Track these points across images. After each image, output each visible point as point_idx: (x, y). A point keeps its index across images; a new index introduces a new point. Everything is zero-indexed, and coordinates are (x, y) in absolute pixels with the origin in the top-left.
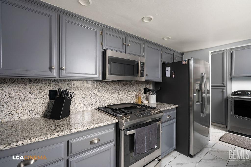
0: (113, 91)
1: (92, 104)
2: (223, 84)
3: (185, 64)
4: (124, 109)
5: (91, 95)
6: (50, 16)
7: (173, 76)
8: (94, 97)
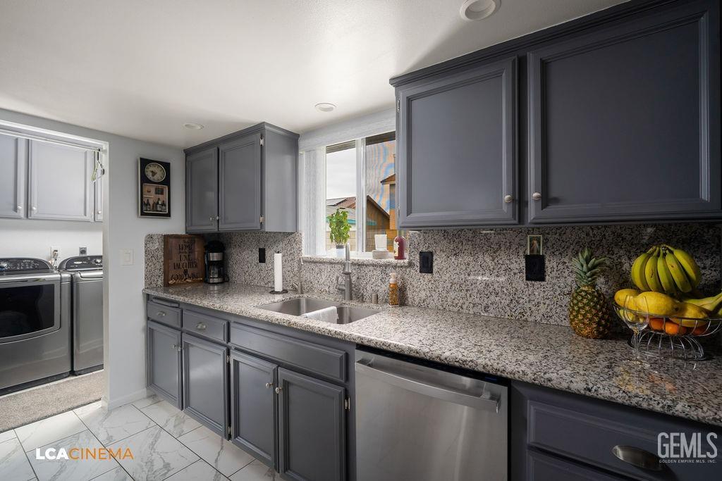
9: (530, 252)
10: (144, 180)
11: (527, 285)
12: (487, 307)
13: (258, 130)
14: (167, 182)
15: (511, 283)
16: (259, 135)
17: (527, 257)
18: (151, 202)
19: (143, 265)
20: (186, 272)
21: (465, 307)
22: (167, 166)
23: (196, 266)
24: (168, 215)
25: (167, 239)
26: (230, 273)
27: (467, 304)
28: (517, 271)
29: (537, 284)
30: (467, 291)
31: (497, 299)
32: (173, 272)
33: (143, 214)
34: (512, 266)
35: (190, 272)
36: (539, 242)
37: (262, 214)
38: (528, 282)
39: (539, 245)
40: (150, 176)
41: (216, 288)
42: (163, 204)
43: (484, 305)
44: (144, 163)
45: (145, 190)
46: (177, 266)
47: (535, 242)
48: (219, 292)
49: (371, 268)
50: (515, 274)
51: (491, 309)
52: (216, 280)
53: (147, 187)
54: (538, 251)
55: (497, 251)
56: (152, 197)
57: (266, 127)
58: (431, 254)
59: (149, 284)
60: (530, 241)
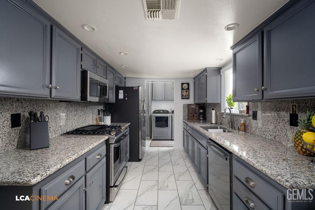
0: (75, 113)
1: (57, 129)
2: (148, 105)
3: (136, 90)
4: (99, 130)
5: (56, 119)
6: (45, 25)
7: (126, 99)
8: (59, 120)
9: (292, 112)
10: (182, 89)
11: (291, 128)
12: (275, 137)
13: (205, 70)
14: (188, 89)
15: (284, 127)
16: (205, 71)
17: (290, 114)
18: (184, 95)
19: (182, 113)
20: (193, 115)
21: (267, 136)
22: (188, 84)
23: (197, 114)
24: (189, 98)
25: (189, 105)
26: (207, 117)
27: (268, 134)
28: (287, 121)
29: (295, 128)
30: (268, 128)
31: (279, 133)
32: (190, 115)
33: (182, 98)
34: (285, 119)
35: (195, 115)
36: (296, 107)
37: (206, 97)
38: (292, 127)
39: (296, 109)
40: (184, 88)
41: (201, 121)
42: (187, 95)
43: (274, 135)
44: (182, 84)
45: (183, 92)
46: (191, 113)
47: (294, 107)
48: (203, 123)
49: (239, 117)
50: (286, 122)
51: (277, 137)
52: (202, 119)
53: (184, 91)
54: (296, 112)
55: (279, 111)
56: (185, 93)
57: (207, 69)
58: (256, 112)
59: (184, 119)
60: (292, 107)
